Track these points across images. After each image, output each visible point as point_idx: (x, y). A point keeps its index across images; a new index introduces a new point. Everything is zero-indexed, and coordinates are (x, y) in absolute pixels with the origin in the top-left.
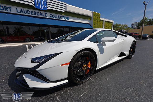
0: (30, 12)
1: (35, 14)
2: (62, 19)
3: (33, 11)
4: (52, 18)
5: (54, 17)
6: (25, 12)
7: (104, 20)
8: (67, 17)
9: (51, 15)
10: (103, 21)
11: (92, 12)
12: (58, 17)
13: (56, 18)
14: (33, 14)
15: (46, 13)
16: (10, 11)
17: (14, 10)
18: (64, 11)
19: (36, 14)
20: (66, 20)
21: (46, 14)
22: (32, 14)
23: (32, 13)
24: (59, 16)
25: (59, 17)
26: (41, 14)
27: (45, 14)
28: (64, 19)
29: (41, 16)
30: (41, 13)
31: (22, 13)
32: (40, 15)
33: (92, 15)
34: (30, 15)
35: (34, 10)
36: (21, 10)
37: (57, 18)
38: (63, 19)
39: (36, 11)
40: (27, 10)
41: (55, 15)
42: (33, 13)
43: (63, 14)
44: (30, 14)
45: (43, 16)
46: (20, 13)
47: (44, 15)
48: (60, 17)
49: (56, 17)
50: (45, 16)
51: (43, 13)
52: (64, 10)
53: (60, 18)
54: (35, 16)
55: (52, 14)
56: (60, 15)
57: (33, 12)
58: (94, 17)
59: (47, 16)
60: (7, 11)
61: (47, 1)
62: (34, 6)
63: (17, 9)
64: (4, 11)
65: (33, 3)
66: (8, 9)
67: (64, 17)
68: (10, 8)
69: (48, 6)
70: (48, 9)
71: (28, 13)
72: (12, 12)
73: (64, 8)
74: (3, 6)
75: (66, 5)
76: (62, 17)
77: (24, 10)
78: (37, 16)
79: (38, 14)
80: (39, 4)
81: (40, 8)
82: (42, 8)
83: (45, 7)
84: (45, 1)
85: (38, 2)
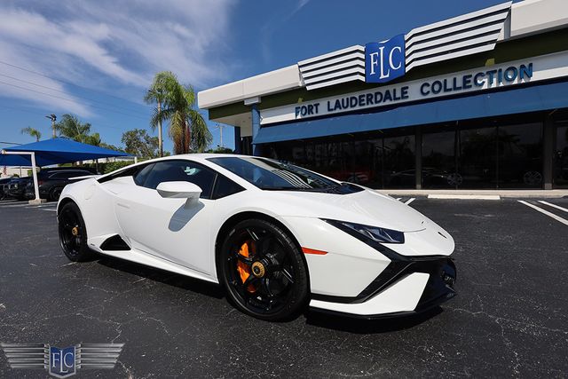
0: (358, 98)
1: (369, 101)
2: (485, 87)
3: (364, 96)
4: (431, 96)
5: (441, 90)
6: (345, 105)
8: (517, 66)
9: (428, 85)
12: (459, 84)
13: (450, 90)
14: (365, 102)
15: (404, 85)
16: (317, 112)
17: (323, 107)
18: (492, 47)
19: (373, 100)
20: (516, 82)
21: (407, 88)
22: (360, 105)
23: (361, 101)
24: (465, 78)
25: (465, 83)
26: (388, 96)
27: (403, 89)
28: (499, 81)
29: (388, 102)
30: (388, 92)
31: (338, 111)
32: (384, 101)
34: (358, 108)
35: (365, 93)
36: (338, 101)
37: (455, 88)
38: (491, 82)
39: (373, 91)
40: (349, 98)
41: (445, 81)
42: (363, 100)
43: (491, 61)
44: (355, 105)
45: (396, 99)
46: (335, 109)
47: (398, 94)
48: (472, 79)
49: (450, 85)
50: (403, 97)
51: (395, 90)
52: (491, 42)
53: (472, 83)
54: (370, 106)
55: (431, 83)
56: (474, 73)
57: (365, 98)
59: (407, 97)
60: (311, 115)
61: (407, 45)
62: (363, 79)
63: (329, 103)
64: (307, 116)
65: (363, 71)
66: (314, 110)
67: (500, 70)
68: (317, 105)
69: (407, 61)
70: (408, 69)
71: (352, 106)
72: (320, 114)
73: (497, 31)
74: (307, 106)
75: (508, 10)
76: (488, 76)
77: (343, 100)
78: (375, 105)
79: (379, 98)
80: (377, 68)
81: (382, 76)
82: (388, 76)
83: (400, 66)
84: (400, 48)
85: (376, 63)
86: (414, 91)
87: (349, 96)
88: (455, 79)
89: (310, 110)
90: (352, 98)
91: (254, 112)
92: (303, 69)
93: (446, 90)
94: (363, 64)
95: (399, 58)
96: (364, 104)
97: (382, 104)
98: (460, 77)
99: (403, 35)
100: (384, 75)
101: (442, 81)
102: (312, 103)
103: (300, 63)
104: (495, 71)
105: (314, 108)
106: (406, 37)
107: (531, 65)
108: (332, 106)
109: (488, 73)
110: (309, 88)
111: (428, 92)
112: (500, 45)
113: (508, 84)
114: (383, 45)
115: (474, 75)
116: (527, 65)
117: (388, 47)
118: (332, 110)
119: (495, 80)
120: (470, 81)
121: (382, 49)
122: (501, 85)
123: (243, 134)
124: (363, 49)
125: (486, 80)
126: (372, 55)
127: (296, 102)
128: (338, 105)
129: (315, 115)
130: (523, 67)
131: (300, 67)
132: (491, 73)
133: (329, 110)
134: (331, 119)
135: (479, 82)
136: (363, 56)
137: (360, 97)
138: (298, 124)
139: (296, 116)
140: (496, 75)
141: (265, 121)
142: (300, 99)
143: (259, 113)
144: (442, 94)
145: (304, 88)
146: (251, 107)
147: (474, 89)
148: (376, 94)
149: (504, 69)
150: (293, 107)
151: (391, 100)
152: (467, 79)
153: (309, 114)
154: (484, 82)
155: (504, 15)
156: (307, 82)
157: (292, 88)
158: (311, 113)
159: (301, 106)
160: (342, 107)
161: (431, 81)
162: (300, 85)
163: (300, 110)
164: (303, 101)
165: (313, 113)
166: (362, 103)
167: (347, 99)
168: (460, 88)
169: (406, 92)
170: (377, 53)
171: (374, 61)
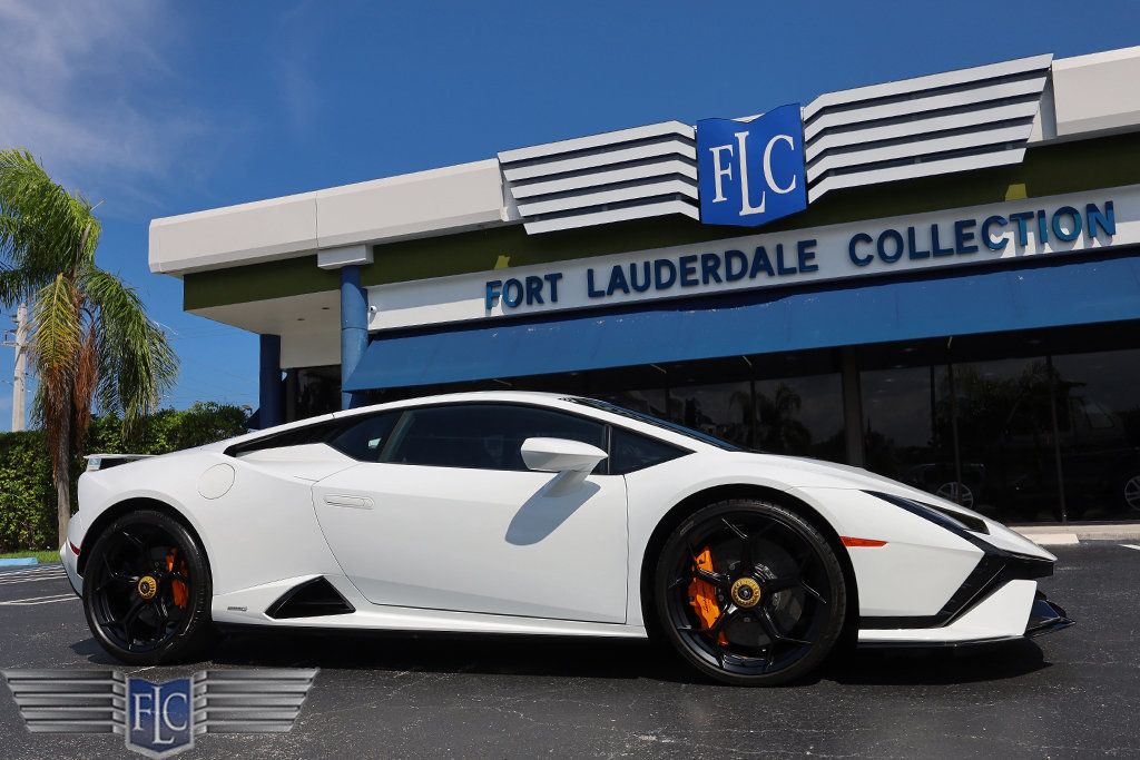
0: (677, 265)
1: (710, 273)
2: (1010, 252)
3: (694, 259)
4: (877, 268)
5: (899, 253)
6: (641, 281)
8: (1080, 207)
9: (867, 239)
12: (947, 240)
13: (924, 255)
14: (698, 275)
15: (805, 235)
16: (554, 298)
18: (1016, 156)
19: (722, 272)
20: (1079, 245)
21: (813, 243)
22: (685, 284)
23: (686, 272)
24: (959, 226)
25: (962, 238)
26: (761, 263)
27: (802, 246)
28: (1042, 240)
29: (763, 280)
30: (761, 252)
31: (619, 298)
32: (753, 276)
34: (676, 291)
35: (699, 250)
36: (617, 272)
37: (938, 252)
38: (1022, 242)
39: (719, 248)
40: (652, 263)
41: (911, 231)
42: (693, 271)
43: (1017, 190)
44: (669, 284)
45: (783, 271)
46: (610, 292)
47: (791, 260)
48: (976, 231)
49: (923, 244)
50: (803, 269)
51: (780, 249)
52: (1013, 143)
53: (977, 241)
54: (713, 288)
55: (875, 233)
56: (980, 215)
57: (698, 266)
59: (815, 268)
60: (535, 308)
61: (809, 132)
62: (692, 212)
63: (590, 273)
64: (524, 309)
65: (693, 192)
66: (546, 292)
67: (1042, 214)
68: (554, 279)
69: (812, 174)
70: (815, 194)
71: (660, 286)
72: (564, 304)
73: (1027, 120)
74: (522, 279)
75: (1045, 72)
76: (1013, 226)
77: (633, 267)
78: (726, 287)
79: (736, 266)
80: (731, 186)
81: (747, 210)
82: (761, 209)
83: (793, 186)
84: (790, 140)
85: (728, 171)
86: (832, 254)
87: (653, 256)
88: (935, 229)
89: (532, 290)
90: (660, 264)
91: (351, 289)
92: (512, 175)
93: (915, 255)
94: (691, 172)
95: (791, 163)
96: (695, 283)
97: (745, 284)
98: (946, 223)
99: (796, 107)
100: (754, 204)
101: (902, 230)
102: (541, 271)
103: (507, 157)
104: (1029, 216)
105: (547, 287)
106: (806, 112)
107: (1109, 205)
108: (602, 282)
109: (1014, 218)
110: (532, 229)
111: (870, 258)
112: (1034, 152)
113: (1063, 248)
114: (742, 127)
115: (981, 219)
116: (1100, 205)
117: (759, 133)
118: (601, 294)
119: (1031, 237)
120: (971, 236)
121: (742, 137)
122: (1048, 249)
123: (289, 360)
124: (689, 132)
125: (1010, 235)
126: (716, 151)
127: (489, 265)
128: (617, 281)
129: (548, 306)
130: (1091, 208)
131: (504, 166)
132: (1020, 219)
133: (593, 294)
134: (600, 321)
135: (995, 239)
136: (690, 152)
137: (684, 261)
138: (495, 333)
139: (489, 307)
140: (1031, 225)
141: (383, 320)
142: (503, 260)
143: (364, 293)
144: (904, 264)
145: (516, 228)
146: (338, 276)
147: (983, 256)
148: (730, 255)
149: (1050, 210)
150: (479, 281)
151: (771, 274)
152: (965, 231)
153: (530, 302)
154: (1005, 241)
155: (1037, 85)
156: (526, 210)
157: (480, 225)
158: (535, 301)
159: (504, 280)
160: (630, 287)
161: (874, 229)
162: (506, 219)
163: (500, 290)
164: (512, 264)
165: (540, 301)
166: (690, 278)
167: (647, 265)
168: (949, 252)
169: (812, 256)
170: (730, 147)
171: (723, 167)
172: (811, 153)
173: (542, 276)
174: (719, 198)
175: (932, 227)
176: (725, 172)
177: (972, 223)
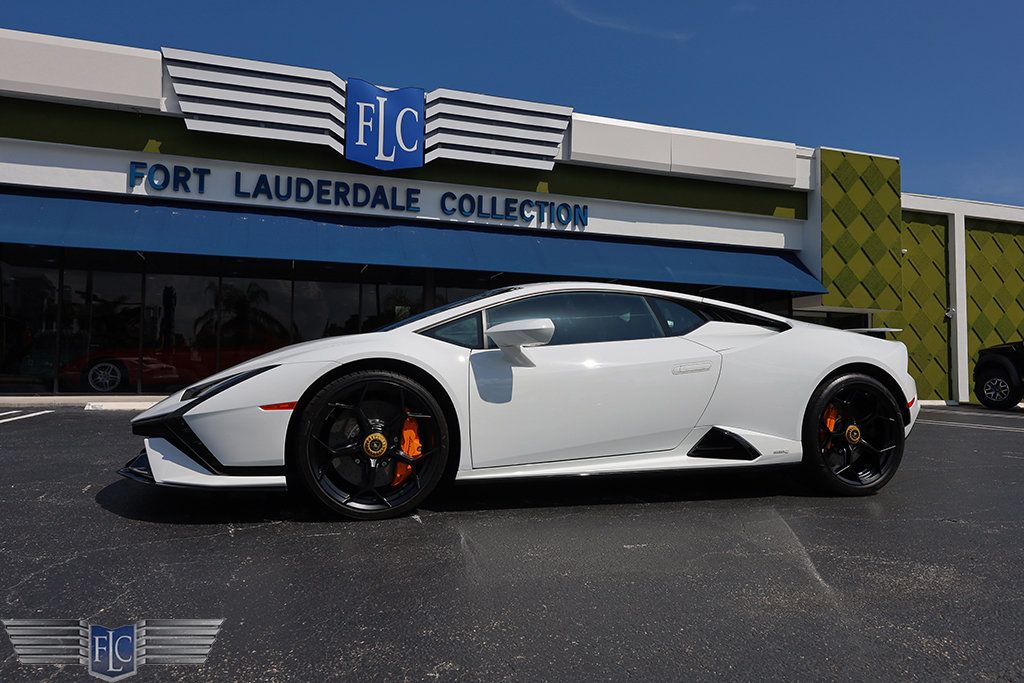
0: (315, 185)
1: (340, 197)
2: (533, 225)
3: (329, 183)
4: (458, 218)
5: (472, 211)
6: (283, 191)
7: (960, 209)
8: (572, 205)
9: (453, 197)
10: (944, 219)
11: (809, 152)
12: (500, 210)
13: (486, 216)
14: (331, 197)
15: (413, 184)
16: (201, 189)
17: (221, 182)
18: (549, 166)
19: (350, 198)
20: (569, 228)
21: (418, 192)
22: (320, 201)
23: (321, 192)
24: (508, 202)
25: (508, 209)
26: (380, 198)
27: (410, 192)
28: (551, 221)
29: (379, 211)
30: (380, 190)
31: (261, 201)
32: (373, 206)
33: (813, 178)
34: (312, 205)
35: (334, 177)
36: (263, 179)
37: (493, 214)
38: (541, 220)
39: (350, 179)
40: (294, 179)
41: (480, 198)
42: (327, 192)
43: (543, 186)
44: (307, 199)
45: (395, 208)
46: (255, 196)
47: (401, 201)
48: (516, 206)
49: (486, 208)
50: (408, 208)
51: (394, 190)
52: (549, 158)
53: (516, 214)
54: (341, 209)
55: (459, 194)
56: (521, 197)
57: (332, 189)
58: (835, 196)
59: (417, 210)
60: (181, 195)
61: (430, 112)
62: (339, 148)
63: (238, 175)
64: (168, 193)
65: (341, 132)
66: (193, 183)
67: (553, 204)
68: (202, 173)
69: (429, 143)
70: (429, 157)
71: (299, 198)
72: (209, 196)
73: (554, 144)
74: (170, 167)
75: (568, 118)
76: (536, 208)
77: (277, 178)
78: (352, 210)
79: (361, 197)
81: (381, 157)
82: (391, 159)
83: (415, 148)
84: (416, 113)
85: (370, 124)
86: (430, 202)
87: (296, 174)
88: (494, 200)
89: (180, 178)
90: (300, 181)
92: (174, 71)
93: (481, 214)
94: (341, 117)
95: (415, 131)
96: (328, 202)
97: (366, 211)
98: (501, 198)
99: (422, 91)
100: (387, 153)
101: (475, 196)
102: (190, 164)
103: (171, 54)
104: (546, 204)
105: (195, 177)
106: (430, 97)
107: (585, 207)
108: (249, 182)
109: (538, 203)
110: (192, 125)
111: (454, 210)
112: (558, 165)
113: (561, 228)
114: (384, 94)
115: (520, 201)
116: (581, 206)
117: (396, 102)
118: (246, 195)
119: (545, 217)
120: (515, 209)
121: (382, 101)
122: (553, 227)
124: (342, 85)
125: (535, 214)
126: (362, 106)
127: (138, 146)
128: (262, 186)
129: (194, 196)
130: (577, 206)
131: (167, 61)
132: (540, 205)
133: (238, 193)
134: (245, 217)
135: (528, 215)
136: (341, 101)
137: (321, 183)
138: (137, 210)
139: (131, 184)
140: (546, 209)
142: (153, 145)
144: (474, 219)
145: (176, 121)
147: (519, 224)
148: (357, 187)
149: (557, 203)
151: (386, 207)
152: (511, 205)
153: (176, 188)
154: (532, 217)
155: (563, 125)
156: (187, 107)
157: (133, 107)
158: (181, 187)
159: (150, 164)
160: (273, 193)
161: (459, 191)
162: (164, 109)
163: (145, 172)
164: (163, 150)
165: (187, 189)
166: (324, 197)
167: (290, 179)
168: (500, 218)
169: (416, 200)
170: (373, 106)
171: (366, 119)
172: (430, 127)
173: (190, 168)
174: (361, 142)
175: (493, 197)
176: (366, 124)
177: (516, 201)
